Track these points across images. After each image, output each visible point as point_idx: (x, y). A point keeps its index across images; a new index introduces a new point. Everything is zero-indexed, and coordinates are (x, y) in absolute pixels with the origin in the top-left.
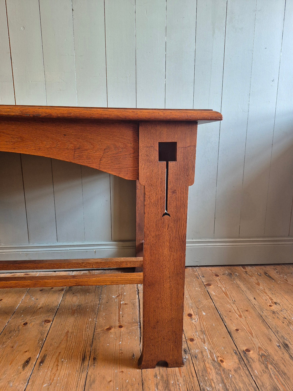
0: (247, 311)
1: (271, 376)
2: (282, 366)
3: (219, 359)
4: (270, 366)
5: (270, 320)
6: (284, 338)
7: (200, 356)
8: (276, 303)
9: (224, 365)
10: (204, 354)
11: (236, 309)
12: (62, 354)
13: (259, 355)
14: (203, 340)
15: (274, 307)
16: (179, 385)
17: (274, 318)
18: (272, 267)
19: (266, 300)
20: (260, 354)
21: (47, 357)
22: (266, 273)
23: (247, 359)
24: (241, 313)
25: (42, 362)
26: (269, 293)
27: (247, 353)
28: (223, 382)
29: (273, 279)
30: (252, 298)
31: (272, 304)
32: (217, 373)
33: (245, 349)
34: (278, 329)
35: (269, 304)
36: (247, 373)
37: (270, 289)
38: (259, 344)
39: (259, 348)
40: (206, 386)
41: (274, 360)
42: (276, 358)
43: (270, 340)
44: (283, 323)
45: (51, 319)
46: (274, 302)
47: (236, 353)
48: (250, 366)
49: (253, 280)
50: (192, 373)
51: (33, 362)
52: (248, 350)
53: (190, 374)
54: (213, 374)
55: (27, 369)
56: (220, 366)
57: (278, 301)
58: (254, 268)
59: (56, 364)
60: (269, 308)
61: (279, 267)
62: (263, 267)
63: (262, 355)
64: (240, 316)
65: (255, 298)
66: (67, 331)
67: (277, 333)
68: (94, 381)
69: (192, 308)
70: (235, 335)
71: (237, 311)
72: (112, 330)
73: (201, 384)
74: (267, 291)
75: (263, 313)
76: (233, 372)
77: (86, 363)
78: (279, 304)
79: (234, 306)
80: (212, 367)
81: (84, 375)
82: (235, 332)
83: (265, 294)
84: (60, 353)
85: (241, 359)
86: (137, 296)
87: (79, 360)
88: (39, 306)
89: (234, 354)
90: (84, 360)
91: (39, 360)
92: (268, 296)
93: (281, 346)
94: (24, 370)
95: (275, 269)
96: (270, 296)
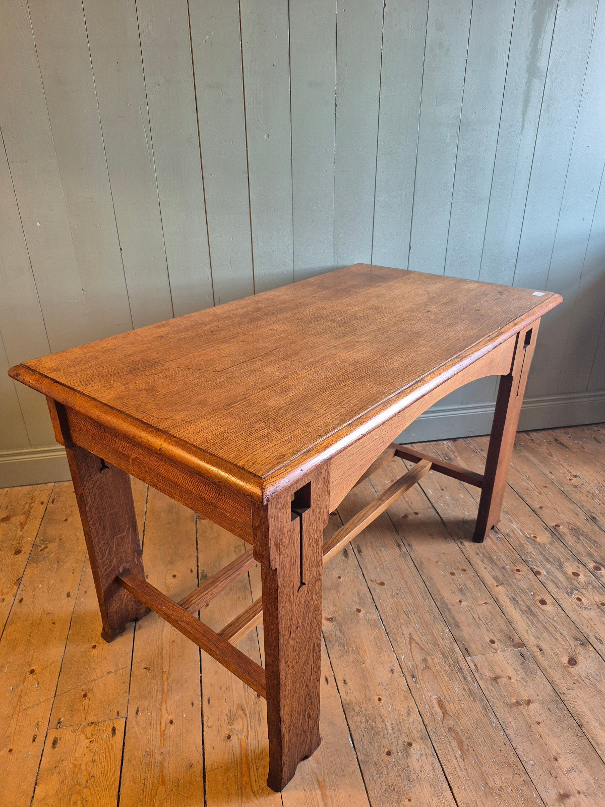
0: (545, 487)
1: (584, 546)
2: (593, 537)
3: (532, 535)
4: (581, 538)
5: (573, 495)
6: (591, 512)
7: (512, 534)
8: (575, 476)
9: (538, 540)
10: (515, 532)
11: (533, 486)
13: (569, 529)
14: (509, 520)
15: (575, 481)
16: (502, 559)
17: (576, 492)
18: (562, 430)
19: (564, 473)
21: (361, 547)
22: (556, 440)
23: (559, 534)
24: (540, 490)
25: (359, 551)
26: (565, 464)
27: (557, 528)
28: (542, 554)
29: (567, 447)
30: (547, 473)
31: (571, 478)
32: (534, 548)
33: (554, 524)
34: (583, 503)
35: (568, 478)
36: (562, 545)
37: (566, 460)
38: (567, 519)
39: (568, 522)
40: (527, 558)
41: (584, 532)
42: (586, 530)
43: (577, 515)
44: (587, 496)
46: (574, 475)
47: (546, 529)
48: (563, 539)
49: (543, 449)
50: (510, 549)
51: (350, 552)
52: (558, 526)
54: (530, 548)
55: (350, 558)
56: (535, 541)
57: (578, 474)
58: (541, 434)
59: (375, 553)
60: (569, 482)
61: (570, 430)
62: (550, 431)
63: (572, 529)
64: (540, 493)
65: (551, 472)
67: (583, 507)
68: (422, 563)
70: (540, 512)
71: (535, 488)
73: (523, 557)
74: (562, 462)
75: (564, 488)
76: (548, 545)
77: (404, 549)
78: (579, 477)
79: (530, 483)
80: (528, 543)
81: (409, 558)
82: (539, 509)
83: (562, 467)
84: (371, 542)
85: (553, 534)
87: (395, 547)
89: (544, 530)
90: (399, 546)
91: (356, 551)
92: (565, 468)
93: (589, 519)
94: (348, 559)
95: (567, 433)
96: (568, 468)
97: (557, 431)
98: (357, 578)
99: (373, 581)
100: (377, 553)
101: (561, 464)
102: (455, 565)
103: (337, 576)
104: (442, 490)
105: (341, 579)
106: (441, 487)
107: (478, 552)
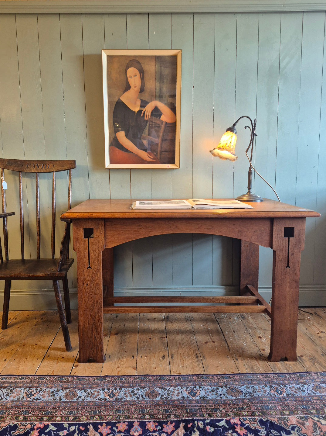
1: (316, 368)
4: (316, 364)
5: (317, 341)
8: (322, 332)
12: (182, 353)
15: (321, 334)
17: (320, 340)
18: (321, 309)
19: (315, 330)
20: (310, 358)
21: (174, 355)
22: (315, 313)
23: (301, 360)
25: (172, 357)
26: (317, 326)
29: (321, 317)
30: (304, 328)
31: (319, 333)
33: (300, 355)
34: (323, 346)
35: (317, 333)
36: (302, 366)
37: (318, 324)
38: (309, 353)
39: (309, 355)
42: (320, 360)
43: (317, 352)
45: (165, 336)
48: (304, 363)
50: (267, 365)
51: (167, 357)
55: (165, 359)
57: (324, 331)
59: (181, 358)
60: (317, 335)
62: (313, 309)
63: (311, 359)
65: (306, 329)
66: (179, 343)
67: (322, 348)
68: (208, 366)
69: (260, 334)
72: (209, 343)
73: (273, 370)
74: (316, 324)
75: (312, 337)
77: (199, 358)
81: (201, 363)
83: (314, 327)
84: (181, 353)
86: (218, 326)
87: (194, 357)
88: (153, 329)
90: (197, 357)
91: (170, 357)
93: (324, 355)
94: (164, 360)
95: (323, 310)
96: (318, 328)
97: (316, 308)
98: (166, 369)
99: (174, 372)
100: (183, 359)
101: (315, 326)
102: (228, 369)
103: (154, 367)
104: (234, 332)
105: (156, 369)
107: (245, 364)
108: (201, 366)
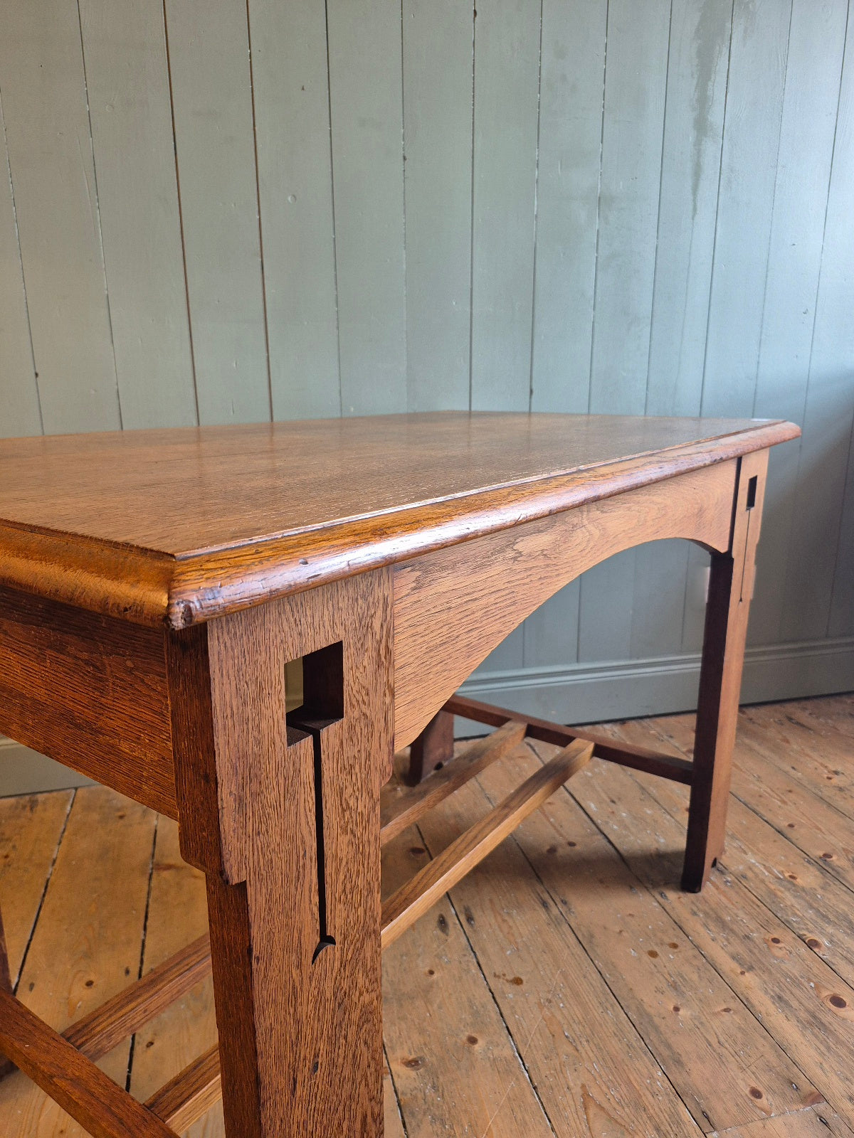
0: (790, 791)
3: (787, 875)
5: (841, 803)
7: (749, 874)
8: (836, 773)
9: (799, 881)
10: (756, 870)
11: (769, 790)
13: (849, 860)
14: (741, 850)
15: (836, 780)
16: (742, 920)
17: (845, 798)
18: (796, 704)
19: (816, 769)
21: (473, 911)
22: (790, 719)
23: (833, 870)
24: (783, 796)
25: (470, 919)
26: (815, 755)
27: (828, 859)
28: (811, 907)
29: (810, 729)
30: (788, 768)
31: (830, 776)
32: (795, 897)
33: (821, 853)
35: (825, 776)
36: (845, 889)
37: (813, 748)
38: (841, 844)
39: (844, 849)
40: (787, 915)
45: (421, 846)
46: (834, 772)
47: (809, 862)
48: (843, 878)
49: (771, 733)
50: (753, 902)
51: (452, 921)
52: (828, 856)
53: (752, 904)
54: (789, 898)
55: (451, 933)
56: (794, 885)
57: (840, 769)
58: (763, 711)
59: (499, 919)
60: (827, 782)
61: (809, 704)
62: (777, 707)
64: (784, 802)
65: (793, 768)
68: (592, 936)
70: (792, 834)
71: (772, 793)
72: (560, 852)
73: (779, 915)
74: (808, 751)
75: (821, 791)
76: (820, 891)
77: (554, 910)
78: (843, 774)
79: (763, 786)
80: (783, 889)
81: (565, 928)
82: (789, 829)
83: (809, 759)
84: (491, 900)
85: (822, 870)
87: (538, 908)
89: (806, 864)
90: (546, 906)
91: (463, 918)
92: (816, 761)
94: (447, 935)
95: (804, 709)
96: (820, 761)
98: (468, 971)
99: (499, 977)
100: (504, 921)
101: (808, 755)
102: (655, 935)
103: (427, 969)
104: (613, 802)
105: (435, 976)
106: (609, 798)
107: (695, 909)
108: (570, 939)
